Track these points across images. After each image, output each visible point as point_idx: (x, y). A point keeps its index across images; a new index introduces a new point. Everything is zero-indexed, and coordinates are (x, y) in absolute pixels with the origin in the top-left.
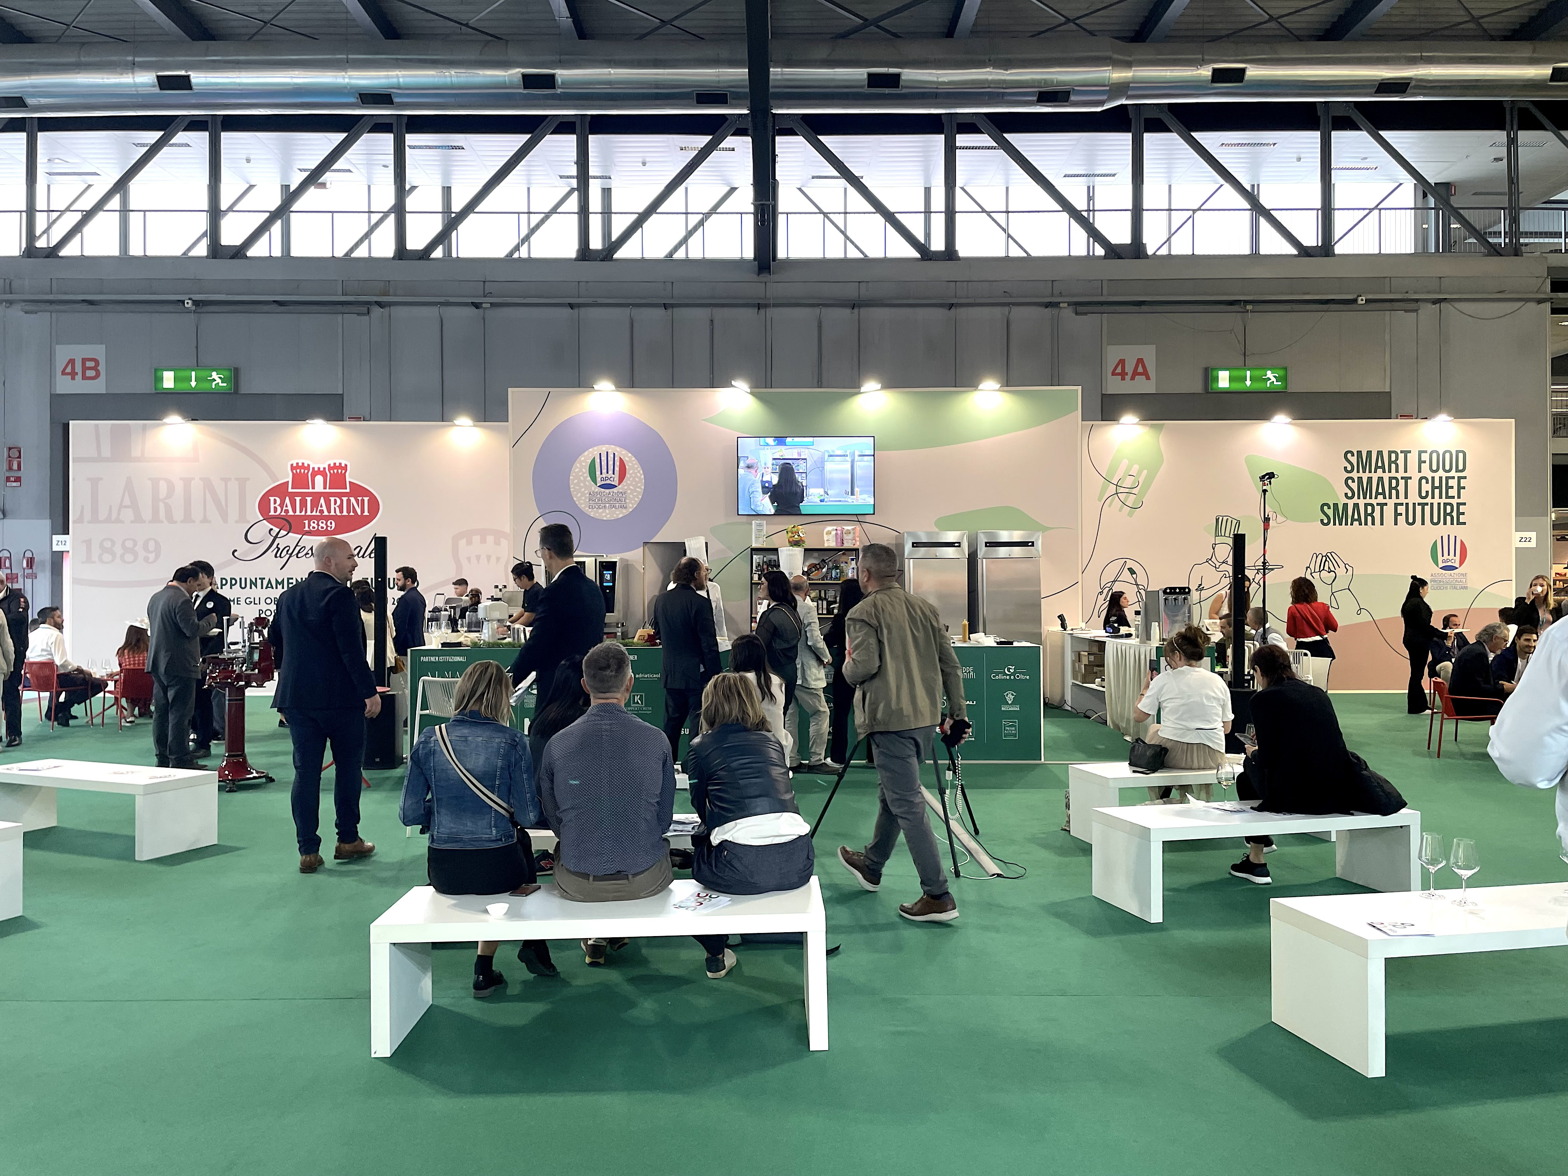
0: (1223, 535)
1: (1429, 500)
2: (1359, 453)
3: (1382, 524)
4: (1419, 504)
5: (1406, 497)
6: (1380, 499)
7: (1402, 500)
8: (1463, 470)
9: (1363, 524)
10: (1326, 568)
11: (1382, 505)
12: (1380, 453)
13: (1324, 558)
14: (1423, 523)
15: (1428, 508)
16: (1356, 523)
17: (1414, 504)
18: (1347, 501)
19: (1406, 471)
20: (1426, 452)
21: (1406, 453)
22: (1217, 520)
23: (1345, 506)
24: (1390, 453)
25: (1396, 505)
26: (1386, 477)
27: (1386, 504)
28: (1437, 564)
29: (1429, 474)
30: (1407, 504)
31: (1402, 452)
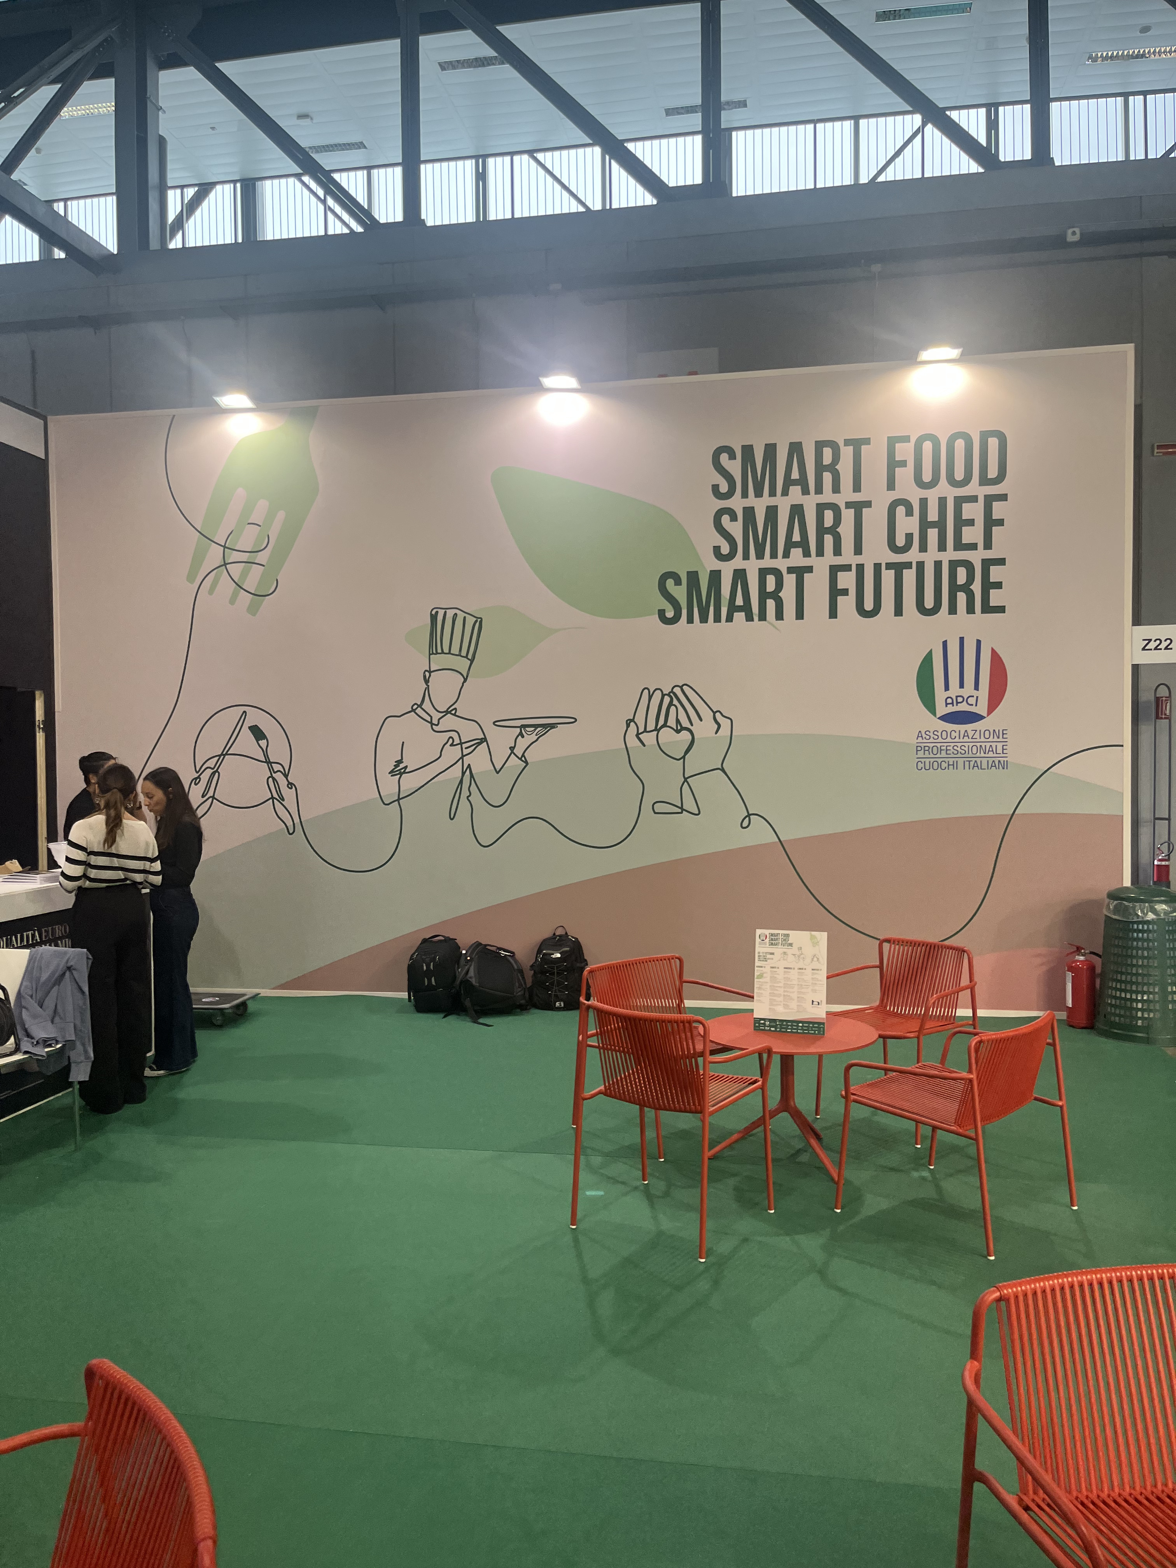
0: (446, 650)
1: (913, 555)
2: (748, 450)
3: (800, 615)
4: (889, 566)
5: (858, 550)
6: (797, 558)
7: (848, 556)
8: (1001, 478)
9: (756, 618)
11: (800, 572)
12: (796, 449)
14: (899, 611)
15: (909, 576)
16: (740, 616)
17: (877, 567)
18: (717, 565)
19: (857, 488)
20: (906, 439)
21: (857, 444)
22: (434, 618)
23: (715, 576)
24: (820, 446)
25: (834, 570)
26: (810, 503)
27: (810, 569)
28: (932, 709)
29: (914, 495)
30: (860, 568)
31: (847, 442)
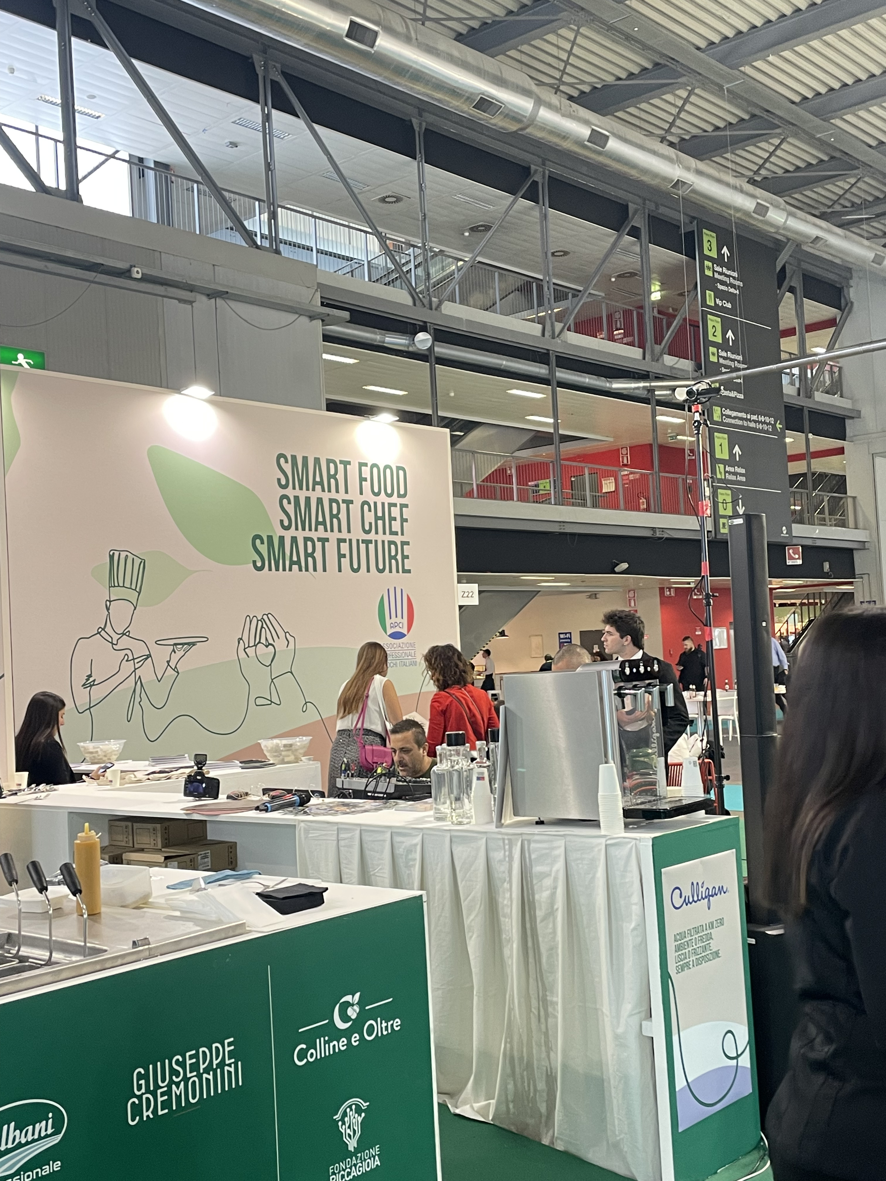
0: (121, 585)
1: (372, 536)
2: (294, 458)
3: (325, 570)
4: (364, 541)
5: (349, 531)
6: (321, 533)
7: (344, 534)
8: (405, 495)
9: (304, 569)
10: (263, 640)
11: (324, 541)
12: (317, 461)
13: (260, 623)
14: (368, 571)
15: (372, 548)
16: (295, 567)
17: (358, 541)
18: (283, 533)
22: (112, 557)
23: (282, 539)
24: (329, 461)
25: (340, 541)
26: (326, 497)
27: (327, 540)
28: (385, 631)
30: (350, 540)
31: (341, 462)
